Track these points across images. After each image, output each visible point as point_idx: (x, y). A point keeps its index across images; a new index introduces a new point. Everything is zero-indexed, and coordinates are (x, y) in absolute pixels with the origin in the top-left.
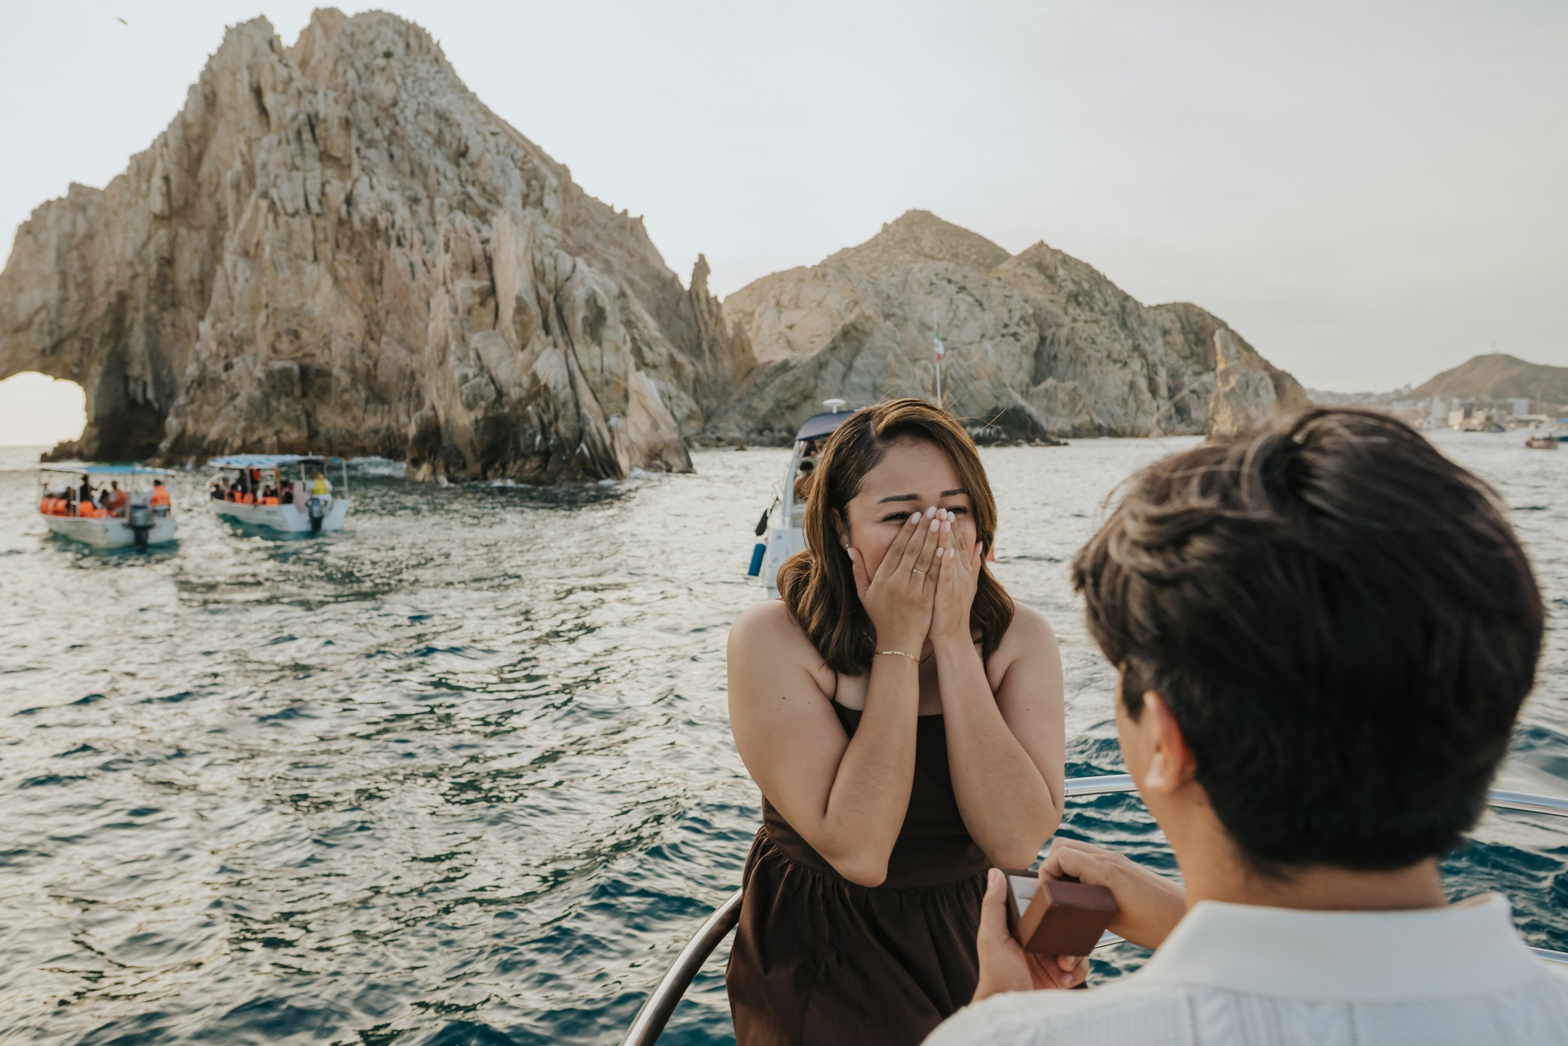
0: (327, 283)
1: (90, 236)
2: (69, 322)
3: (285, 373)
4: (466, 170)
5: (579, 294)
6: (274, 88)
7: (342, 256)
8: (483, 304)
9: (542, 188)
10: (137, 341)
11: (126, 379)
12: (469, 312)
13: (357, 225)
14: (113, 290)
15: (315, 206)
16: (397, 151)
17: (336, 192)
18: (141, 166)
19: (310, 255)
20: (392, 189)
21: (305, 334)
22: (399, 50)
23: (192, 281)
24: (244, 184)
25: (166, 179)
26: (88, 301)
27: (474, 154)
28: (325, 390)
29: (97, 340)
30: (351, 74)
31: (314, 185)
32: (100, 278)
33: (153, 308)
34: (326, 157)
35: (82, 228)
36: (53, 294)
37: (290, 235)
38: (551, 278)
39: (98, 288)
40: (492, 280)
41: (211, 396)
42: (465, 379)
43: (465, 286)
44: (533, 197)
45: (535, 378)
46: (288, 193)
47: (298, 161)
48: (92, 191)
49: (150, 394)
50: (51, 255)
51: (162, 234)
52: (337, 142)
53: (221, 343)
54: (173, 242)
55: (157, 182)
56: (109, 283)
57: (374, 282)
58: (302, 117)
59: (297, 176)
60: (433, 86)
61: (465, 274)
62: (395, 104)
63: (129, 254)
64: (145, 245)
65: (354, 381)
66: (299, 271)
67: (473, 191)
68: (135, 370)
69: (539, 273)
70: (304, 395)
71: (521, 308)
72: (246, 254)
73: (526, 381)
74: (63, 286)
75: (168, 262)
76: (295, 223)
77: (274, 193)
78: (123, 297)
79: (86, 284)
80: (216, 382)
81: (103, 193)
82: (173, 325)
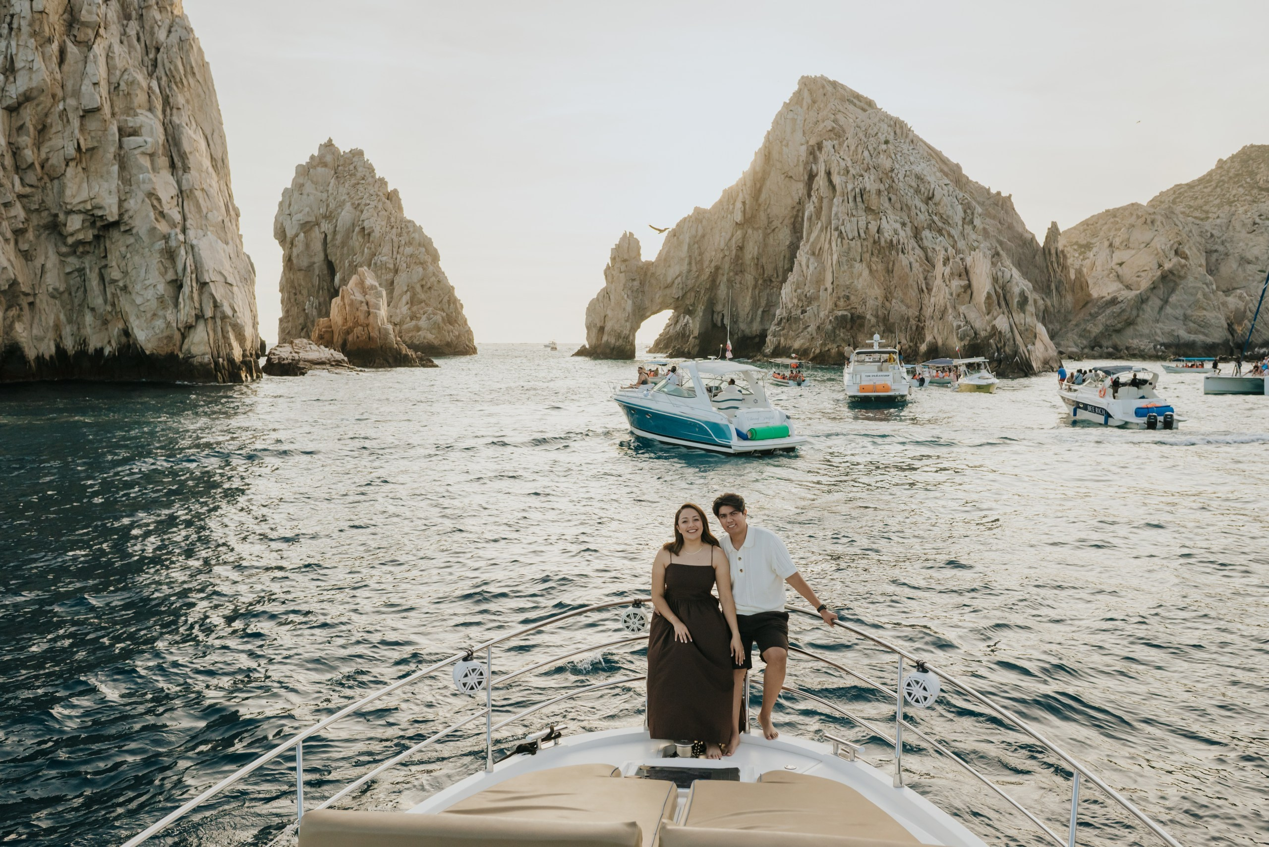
0: (866, 273)
1: (703, 236)
2: (690, 283)
3: (843, 317)
4: (932, 207)
5: (1016, 290)
6: (839, 173)
7: (874, 259)
8: (965, 292)
9: (973, 214)
10: (722, 291)
11: (713, 312)
12: (958, 295)
13: (883, 243)
14: (713, 264)
15: (862, 235)
16: (893, 198)
17: (873, 228)
18: (729, 197)
19: (858, 259)
20: (896, 221)
21: (852, 298)
22: (891, 138)
23: (753, 258)
24: (814, 217)
25: (744, 203)
26: (701, 271)
27: (937, 198)
28: (862, 325)
29: (703, 292)
30: (866, 153)
31: (862, 224)
32: (707, 257)
33: (731, 274)
34: (868, 210)
35: (700, 233)
36: (685, 268)
37: (849, 249)
38: (1000, 281)
39: (706, 264)
40: (969, 280)
41: (794, 326)
42: (959, 327)
43: (957, 284)
44: (967, 219)
45: (994, 327)
46: (849, 229)
47: (854, 213)
48: (705, 211)
49: (727, 321)
50: (685, 248)
51: (739, 233)
52: (874, 202)
53: (799, 300)
54: (744, 237)
55: (739, 205)
56: (711, 261)
57: (889, 271)
58: (857, 190)
59: (854, 219)
60: (912, 159)
61: (957, 278)
62: (892, 170)
63: (722, 245)
64: (730, 240)
65: (878, 322)
66: (852, 266)
67: (936, 218)
68: (719, 308)
69: (995, 280)
70: (852, 328)
71: (989, 296)
72: (813, 254)
73: (989, 329)
74: (690, 264)
75: (741, 248)
76: (853, 243)
77: (842, 228)
78: (717, 268)
79: (701, 262)
80: (797, 319)
81: (709, 212)
82: (741, 283)
